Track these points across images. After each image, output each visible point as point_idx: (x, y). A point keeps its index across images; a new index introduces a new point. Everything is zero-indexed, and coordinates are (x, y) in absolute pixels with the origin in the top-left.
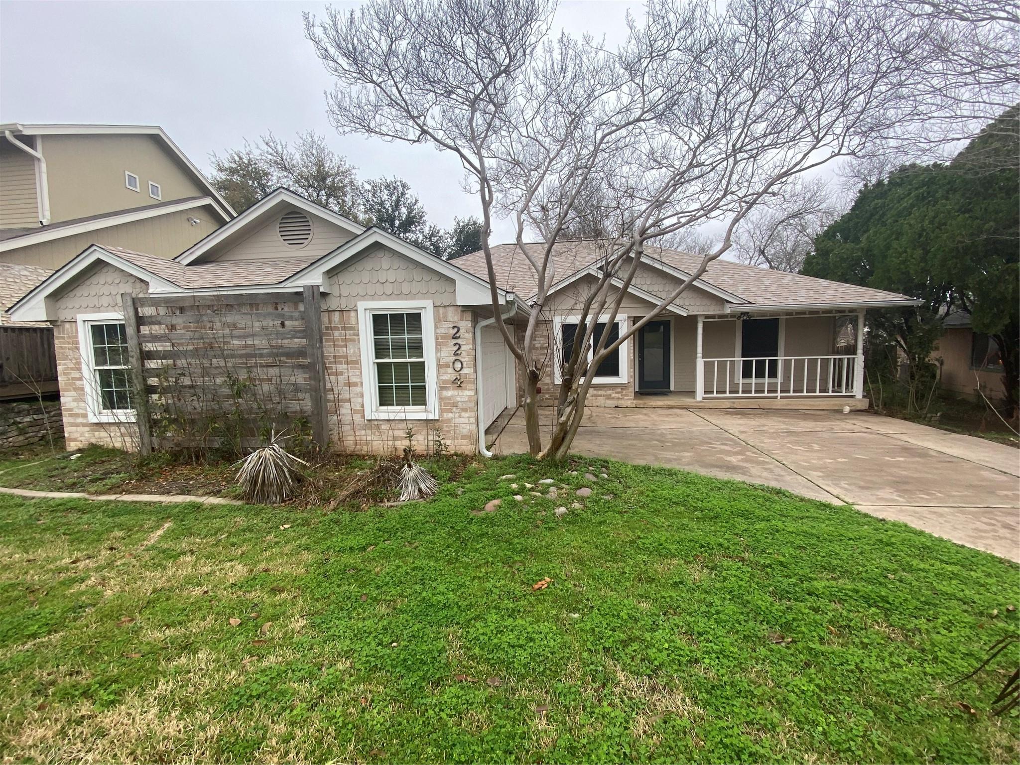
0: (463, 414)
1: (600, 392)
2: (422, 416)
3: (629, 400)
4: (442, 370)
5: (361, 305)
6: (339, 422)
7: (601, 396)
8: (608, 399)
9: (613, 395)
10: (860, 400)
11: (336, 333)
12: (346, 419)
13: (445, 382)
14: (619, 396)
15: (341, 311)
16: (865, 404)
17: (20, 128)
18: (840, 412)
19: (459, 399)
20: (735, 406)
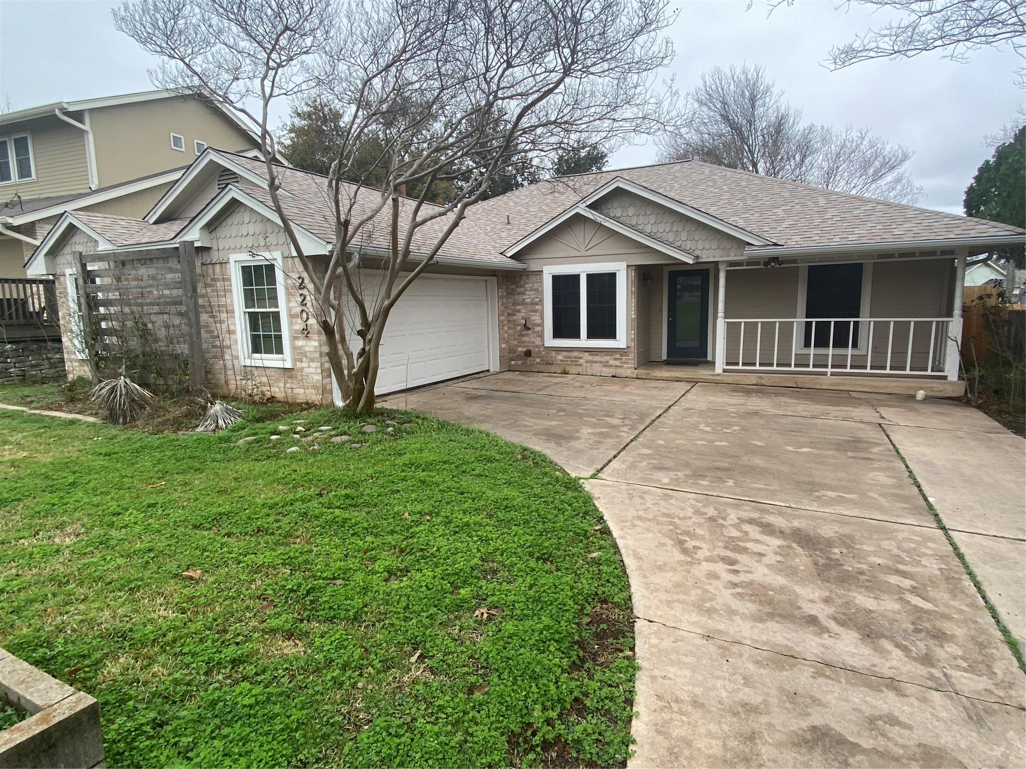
0: (312, 364)
1: (596, 358)
2: (280, 364)
3: (628, 370)
4: (294, 320)
5: (233, 257)
6: (225, 365)
7: (597, 362)
8: (605, 366)
9: (611, 362)
10: (952, 383)
11: (219, 284)
12: (229, 364)
13: (296, 331)
14: (618, 363)
15: (221, 263)
16: (959, 389)
17: (65, 106)
18: (914, 397)
19: (307, 349)
20: (763, 382)
